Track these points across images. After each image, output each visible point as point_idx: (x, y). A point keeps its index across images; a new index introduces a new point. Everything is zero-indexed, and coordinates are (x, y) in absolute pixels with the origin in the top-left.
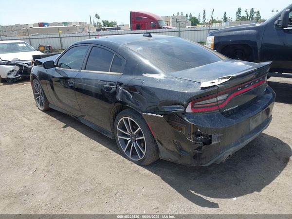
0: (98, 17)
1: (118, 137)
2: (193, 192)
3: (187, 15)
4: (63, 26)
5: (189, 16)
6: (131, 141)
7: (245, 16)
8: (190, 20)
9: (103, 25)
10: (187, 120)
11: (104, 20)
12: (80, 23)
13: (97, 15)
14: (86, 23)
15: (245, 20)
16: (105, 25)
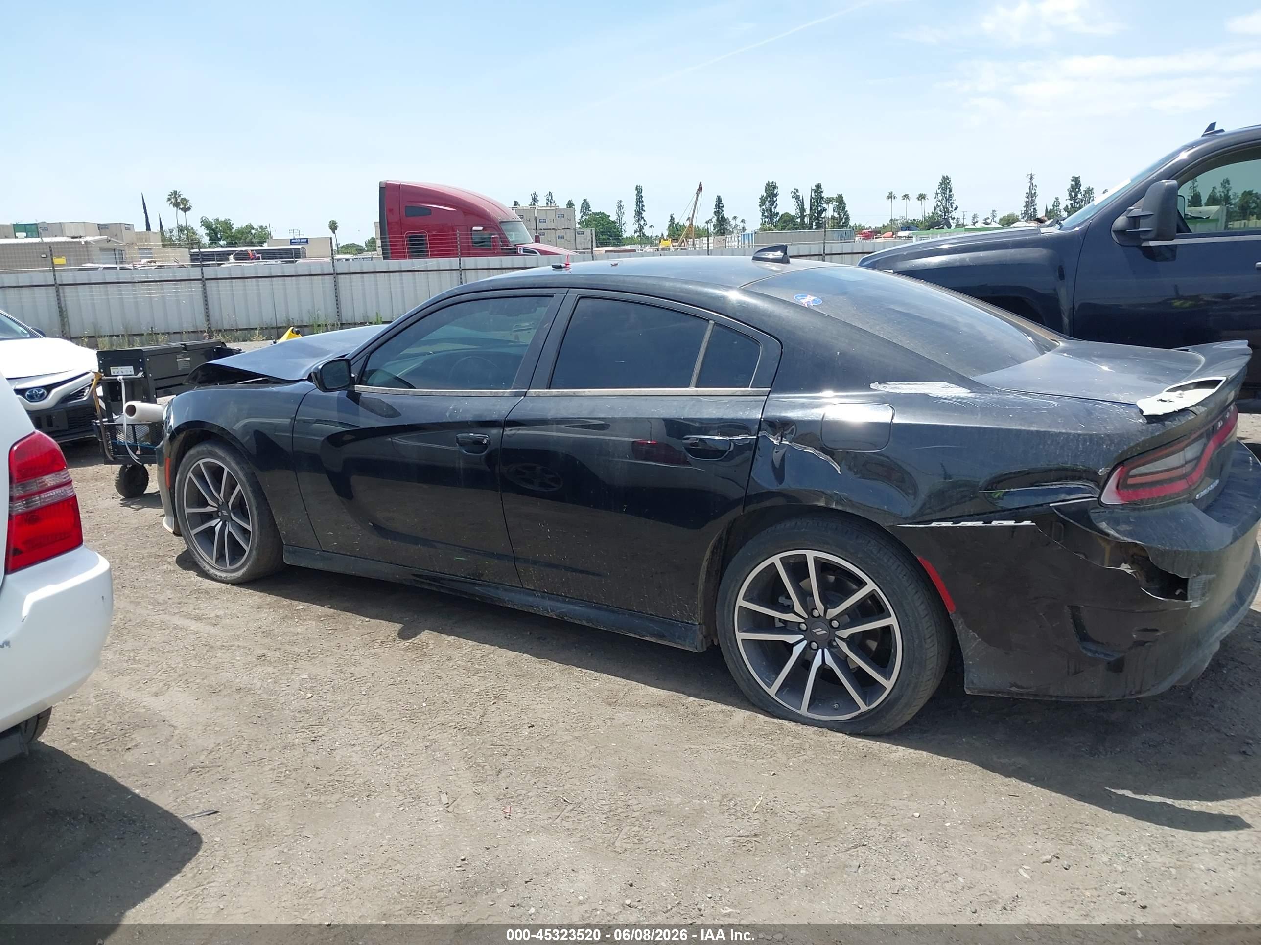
0: (179, 203)
1: (740, 636)
2: (1129, 794)
3: (570, 204)
4: (21, 238)
5: (578, 207)
6: (809, 645)
7: (793, 213)
8: (586, 224)
9: (206, 240)
10: (1112, 532)
11: (211, 218)
12: (102, 228)
13: (175, 194)
14: (128, 227)
15: (796, 227)
16: (214, 240)
